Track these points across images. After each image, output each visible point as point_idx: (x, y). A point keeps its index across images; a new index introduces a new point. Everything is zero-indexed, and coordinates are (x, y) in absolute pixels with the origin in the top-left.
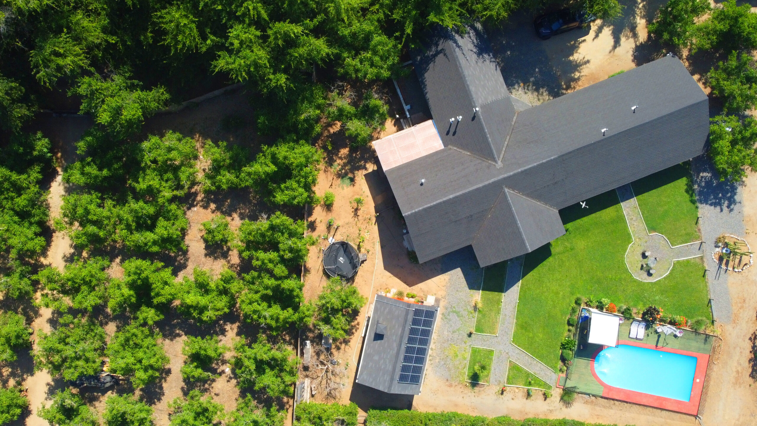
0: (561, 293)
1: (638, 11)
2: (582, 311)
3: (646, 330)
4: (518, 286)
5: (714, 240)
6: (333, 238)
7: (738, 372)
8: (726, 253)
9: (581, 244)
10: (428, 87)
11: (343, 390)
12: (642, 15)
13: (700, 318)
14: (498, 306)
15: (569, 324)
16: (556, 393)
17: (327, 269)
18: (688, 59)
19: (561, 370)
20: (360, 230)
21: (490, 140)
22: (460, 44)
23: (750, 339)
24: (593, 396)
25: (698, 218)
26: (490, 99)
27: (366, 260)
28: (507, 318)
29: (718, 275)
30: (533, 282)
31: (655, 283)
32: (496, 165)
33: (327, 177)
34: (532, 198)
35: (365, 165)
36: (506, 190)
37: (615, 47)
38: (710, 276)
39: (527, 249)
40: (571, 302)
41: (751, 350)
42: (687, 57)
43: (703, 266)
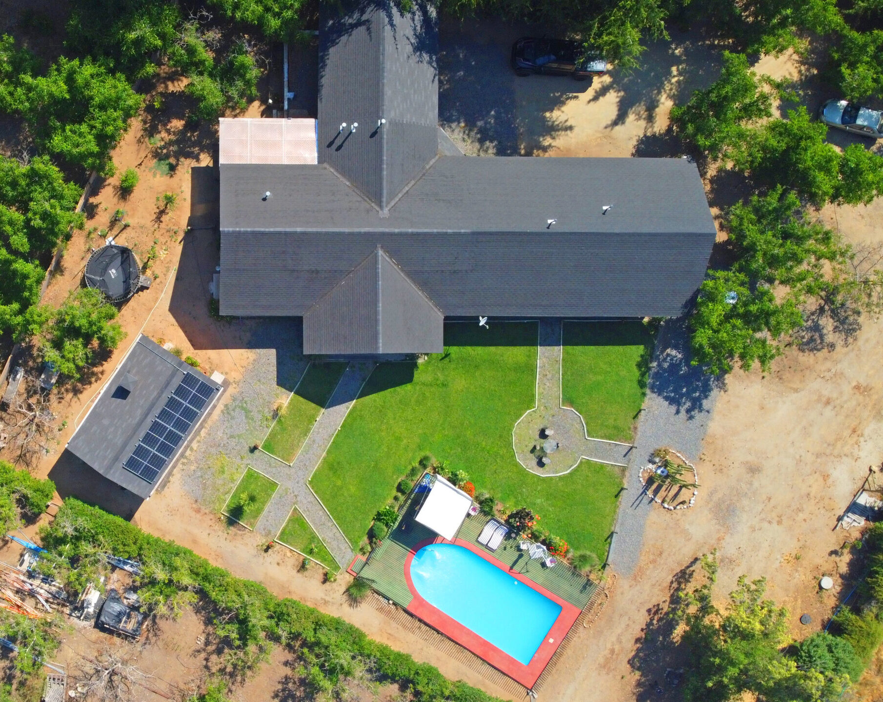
0: (405, 441)
1: (667, 87)
2: (424, 477)
3: (506, 540)
4: (348, 408)
5: (651, 451)
6: (114, 239)
7: (612, 651)
8: (660, 476)
9: (459, 383)
10: (327, 69)
11: (45, 457)
12: (672, 94)
13: (588, 553)
14: (308, 425)
15: (399, 489)
16: (343, 580)
17: (88, 278)
18: (712, 181)
19: (362, 549)
20: (155, 243)
21: (385, 173)
22: (394, 23)
23: (649, 611)
24: (395, 604)
25: (640, 411)
26: (407, 119)
27: (147, 288)
28: (315, 446)
29: (638, 502)
30: (372, 410)
31: (544, 480)
32: (380, 212)
33: (138, 150)
34: (414, 281)
35: (199, 154)
36: (380, 252)
37: (615, 123)
38: (627, 498)
39: (377, 348)
40: (413, 459)
41: (644, 627)
42: (712, 177)
43: (621, 483)
